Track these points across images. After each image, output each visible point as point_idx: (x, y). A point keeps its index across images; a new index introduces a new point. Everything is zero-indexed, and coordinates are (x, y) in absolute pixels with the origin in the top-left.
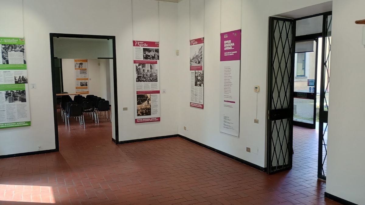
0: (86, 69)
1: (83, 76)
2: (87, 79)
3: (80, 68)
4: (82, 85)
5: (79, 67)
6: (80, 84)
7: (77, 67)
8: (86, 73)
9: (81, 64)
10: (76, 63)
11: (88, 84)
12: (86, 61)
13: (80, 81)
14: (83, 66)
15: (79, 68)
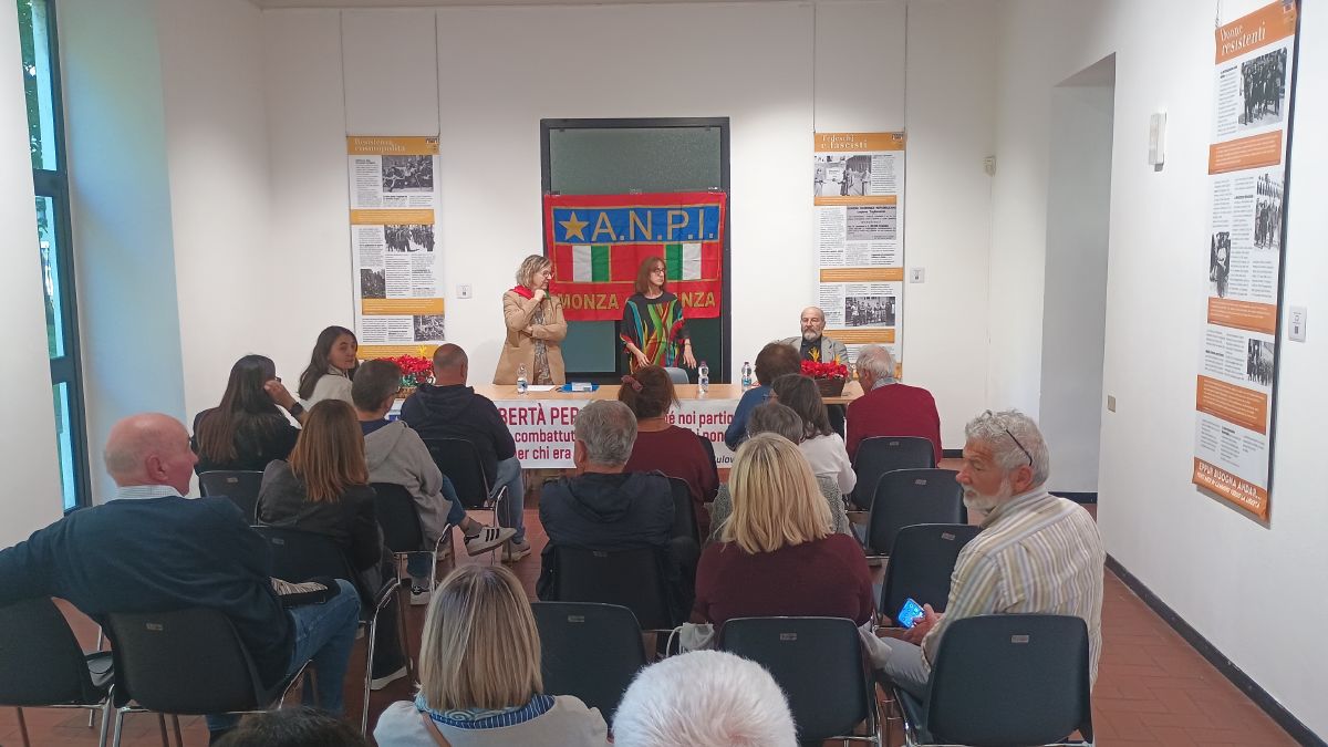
0: (889, 204)
1: (867, 251)
2: (898, 275)
3: (850, 191)
4: (857, 315)
5: (845, 186)
6: (843, 312)
7: (832, 188)
8: (887, 230)
9: (859, 164)
10: (824, 155)
11: (897, 309)
12: (896, 140)
13: (843, 291)
14: (872, 176)
15: (844, 192)
